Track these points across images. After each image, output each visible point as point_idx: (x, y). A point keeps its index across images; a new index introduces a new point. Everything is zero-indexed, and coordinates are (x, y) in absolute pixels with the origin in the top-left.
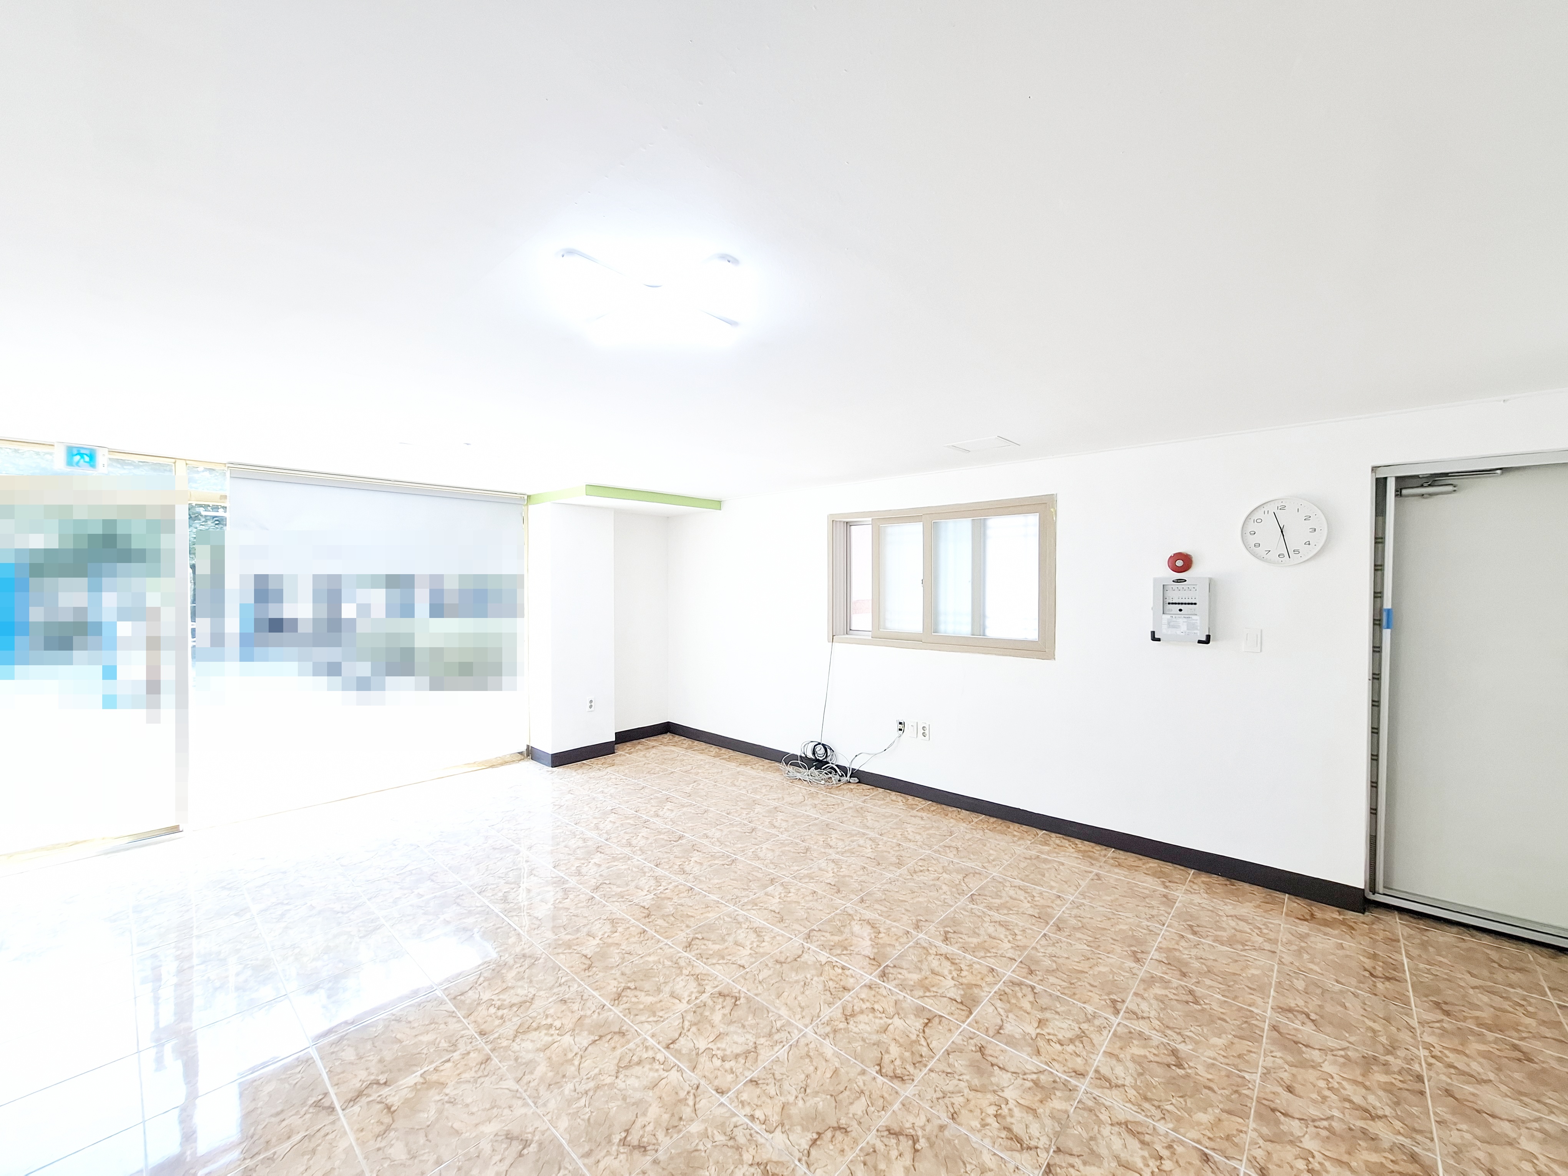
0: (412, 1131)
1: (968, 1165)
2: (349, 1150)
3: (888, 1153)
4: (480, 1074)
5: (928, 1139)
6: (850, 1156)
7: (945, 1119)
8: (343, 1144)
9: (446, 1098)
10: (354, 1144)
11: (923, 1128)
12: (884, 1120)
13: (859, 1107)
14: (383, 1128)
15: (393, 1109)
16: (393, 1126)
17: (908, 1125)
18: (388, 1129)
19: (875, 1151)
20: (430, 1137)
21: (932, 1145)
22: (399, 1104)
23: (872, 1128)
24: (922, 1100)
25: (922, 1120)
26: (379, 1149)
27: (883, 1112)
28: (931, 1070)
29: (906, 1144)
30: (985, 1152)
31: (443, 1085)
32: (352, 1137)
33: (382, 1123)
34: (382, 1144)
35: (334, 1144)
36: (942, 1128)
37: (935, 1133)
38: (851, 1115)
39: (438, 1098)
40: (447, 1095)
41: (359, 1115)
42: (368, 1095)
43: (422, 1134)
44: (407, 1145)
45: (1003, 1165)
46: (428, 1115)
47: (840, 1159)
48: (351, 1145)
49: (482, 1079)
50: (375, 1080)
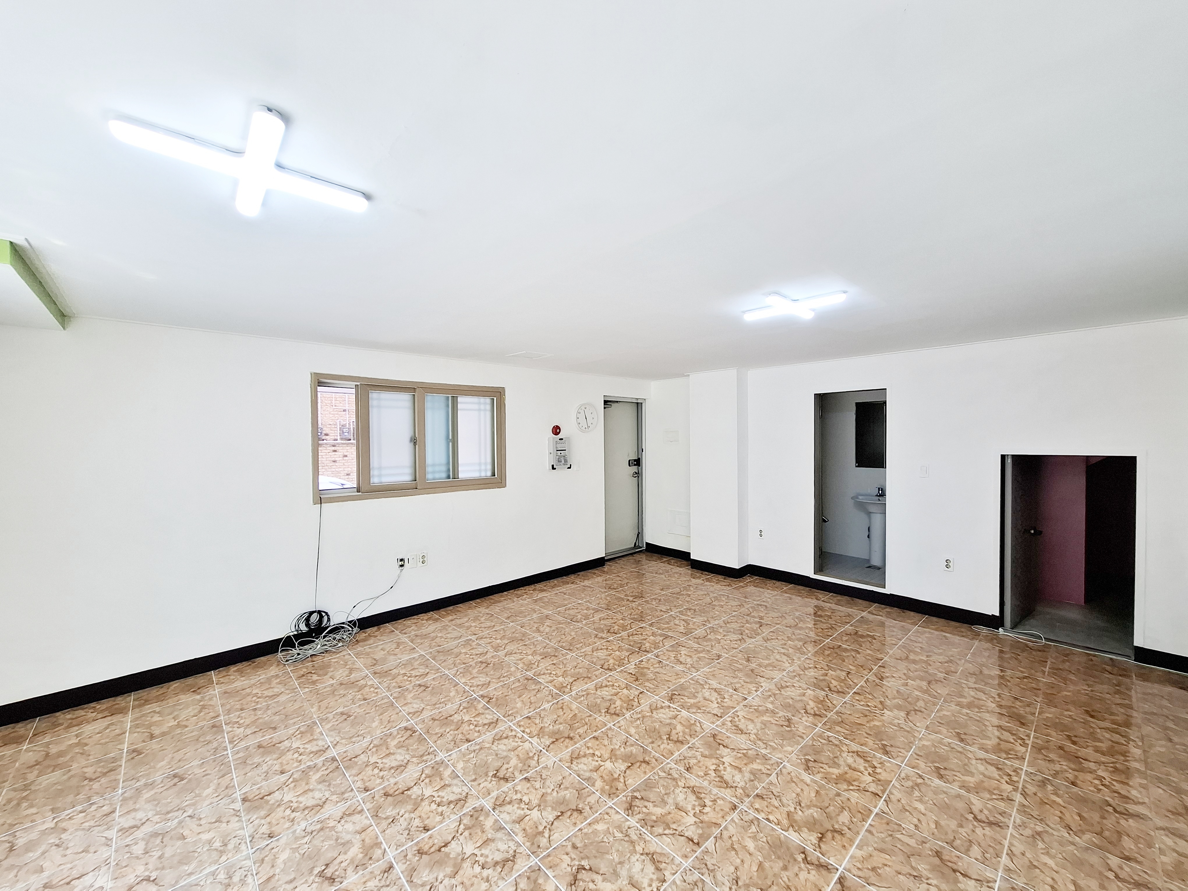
0: (829, 817)
2: (860, 847)
4: (772, 796)
8: (859, 853)
9: (798, 807)
10: (854, 846)
14: (836, 835)
15: (820, 835)
16: (832, 829)
18: (835, 831)
20: (827, 805)
22: (814, 834)
26: (849, 829)
31: (789, 814)
32: (852, 850)
33: (833, 837)
34: (845, 828)
35: (862, 859)
39: (800, 812)
40: (795, 808)
41: (835, 856)
42: (818, 858)
43: (827, 810)
44: (839, 815)
46: (815, 813)
48: (856, 848)
49: (775, 794)
50: (804, 863)
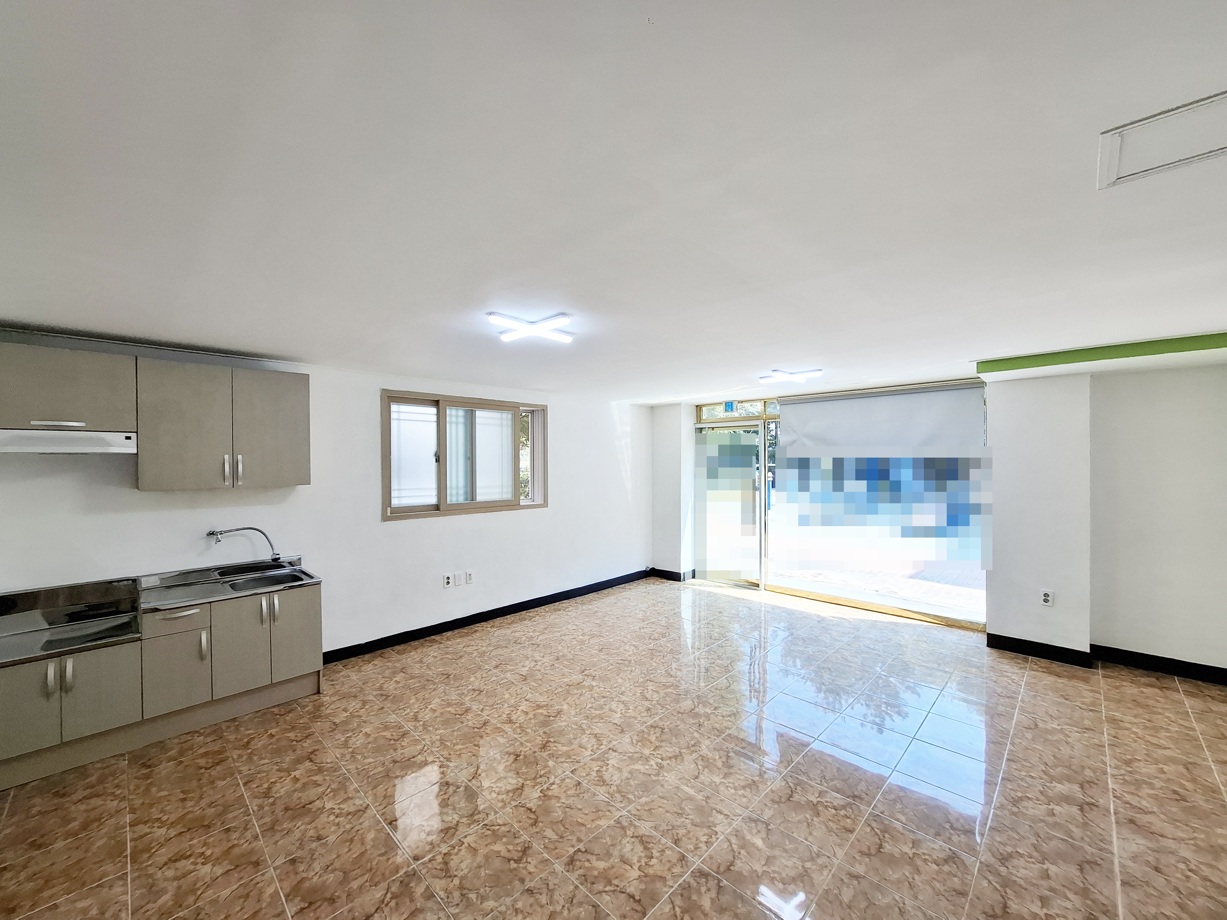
1: (489, 889)
3: (512, 844)
5: (515, 869)
6: (516, 825)
7: (528, 885)
11: (525, 868)
12: (537, 846)
13: (549, 833)
17: (529, 859)
19: (515, 837)
21: (511, 871)
23: (532, 839)
24: (549, 873)
25: (531, 868)
27: (543, 847)
28: (576, 887)
29: (516, 855)
30: (496, 904)
36: (522, 881)
37: (519, 874)
38: (544, 828)
45: (482, 913)
47: (515, 820)
